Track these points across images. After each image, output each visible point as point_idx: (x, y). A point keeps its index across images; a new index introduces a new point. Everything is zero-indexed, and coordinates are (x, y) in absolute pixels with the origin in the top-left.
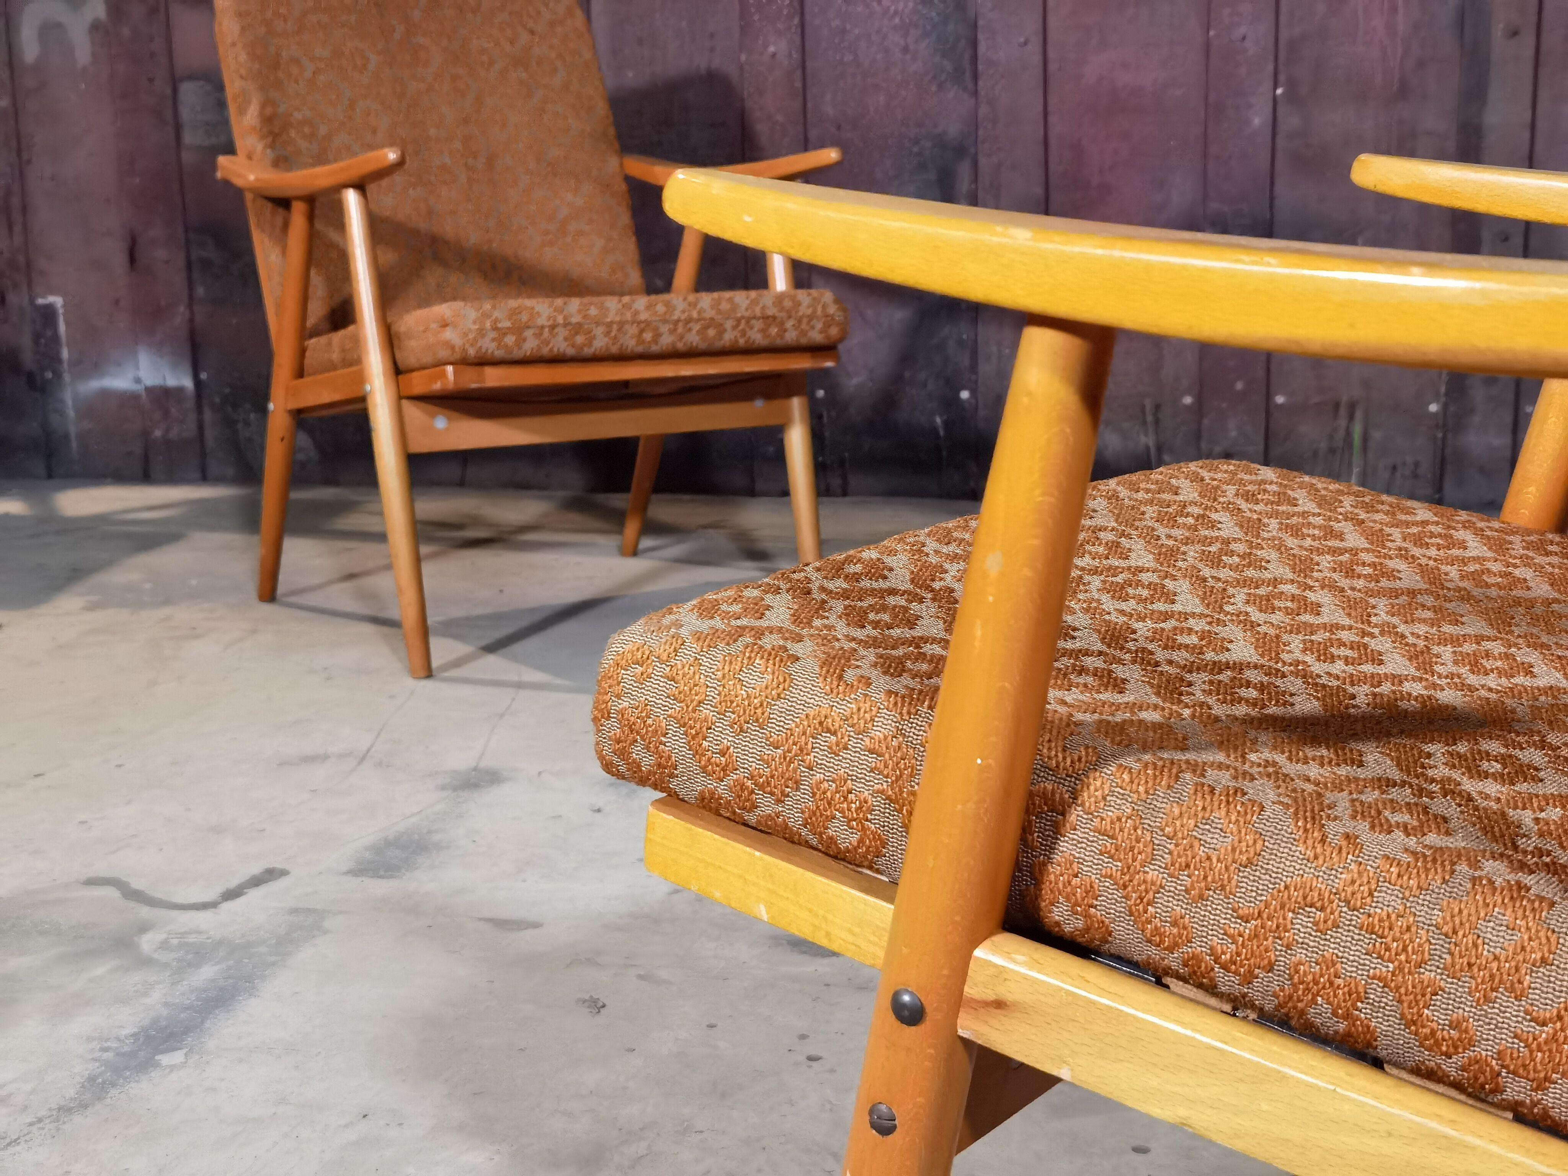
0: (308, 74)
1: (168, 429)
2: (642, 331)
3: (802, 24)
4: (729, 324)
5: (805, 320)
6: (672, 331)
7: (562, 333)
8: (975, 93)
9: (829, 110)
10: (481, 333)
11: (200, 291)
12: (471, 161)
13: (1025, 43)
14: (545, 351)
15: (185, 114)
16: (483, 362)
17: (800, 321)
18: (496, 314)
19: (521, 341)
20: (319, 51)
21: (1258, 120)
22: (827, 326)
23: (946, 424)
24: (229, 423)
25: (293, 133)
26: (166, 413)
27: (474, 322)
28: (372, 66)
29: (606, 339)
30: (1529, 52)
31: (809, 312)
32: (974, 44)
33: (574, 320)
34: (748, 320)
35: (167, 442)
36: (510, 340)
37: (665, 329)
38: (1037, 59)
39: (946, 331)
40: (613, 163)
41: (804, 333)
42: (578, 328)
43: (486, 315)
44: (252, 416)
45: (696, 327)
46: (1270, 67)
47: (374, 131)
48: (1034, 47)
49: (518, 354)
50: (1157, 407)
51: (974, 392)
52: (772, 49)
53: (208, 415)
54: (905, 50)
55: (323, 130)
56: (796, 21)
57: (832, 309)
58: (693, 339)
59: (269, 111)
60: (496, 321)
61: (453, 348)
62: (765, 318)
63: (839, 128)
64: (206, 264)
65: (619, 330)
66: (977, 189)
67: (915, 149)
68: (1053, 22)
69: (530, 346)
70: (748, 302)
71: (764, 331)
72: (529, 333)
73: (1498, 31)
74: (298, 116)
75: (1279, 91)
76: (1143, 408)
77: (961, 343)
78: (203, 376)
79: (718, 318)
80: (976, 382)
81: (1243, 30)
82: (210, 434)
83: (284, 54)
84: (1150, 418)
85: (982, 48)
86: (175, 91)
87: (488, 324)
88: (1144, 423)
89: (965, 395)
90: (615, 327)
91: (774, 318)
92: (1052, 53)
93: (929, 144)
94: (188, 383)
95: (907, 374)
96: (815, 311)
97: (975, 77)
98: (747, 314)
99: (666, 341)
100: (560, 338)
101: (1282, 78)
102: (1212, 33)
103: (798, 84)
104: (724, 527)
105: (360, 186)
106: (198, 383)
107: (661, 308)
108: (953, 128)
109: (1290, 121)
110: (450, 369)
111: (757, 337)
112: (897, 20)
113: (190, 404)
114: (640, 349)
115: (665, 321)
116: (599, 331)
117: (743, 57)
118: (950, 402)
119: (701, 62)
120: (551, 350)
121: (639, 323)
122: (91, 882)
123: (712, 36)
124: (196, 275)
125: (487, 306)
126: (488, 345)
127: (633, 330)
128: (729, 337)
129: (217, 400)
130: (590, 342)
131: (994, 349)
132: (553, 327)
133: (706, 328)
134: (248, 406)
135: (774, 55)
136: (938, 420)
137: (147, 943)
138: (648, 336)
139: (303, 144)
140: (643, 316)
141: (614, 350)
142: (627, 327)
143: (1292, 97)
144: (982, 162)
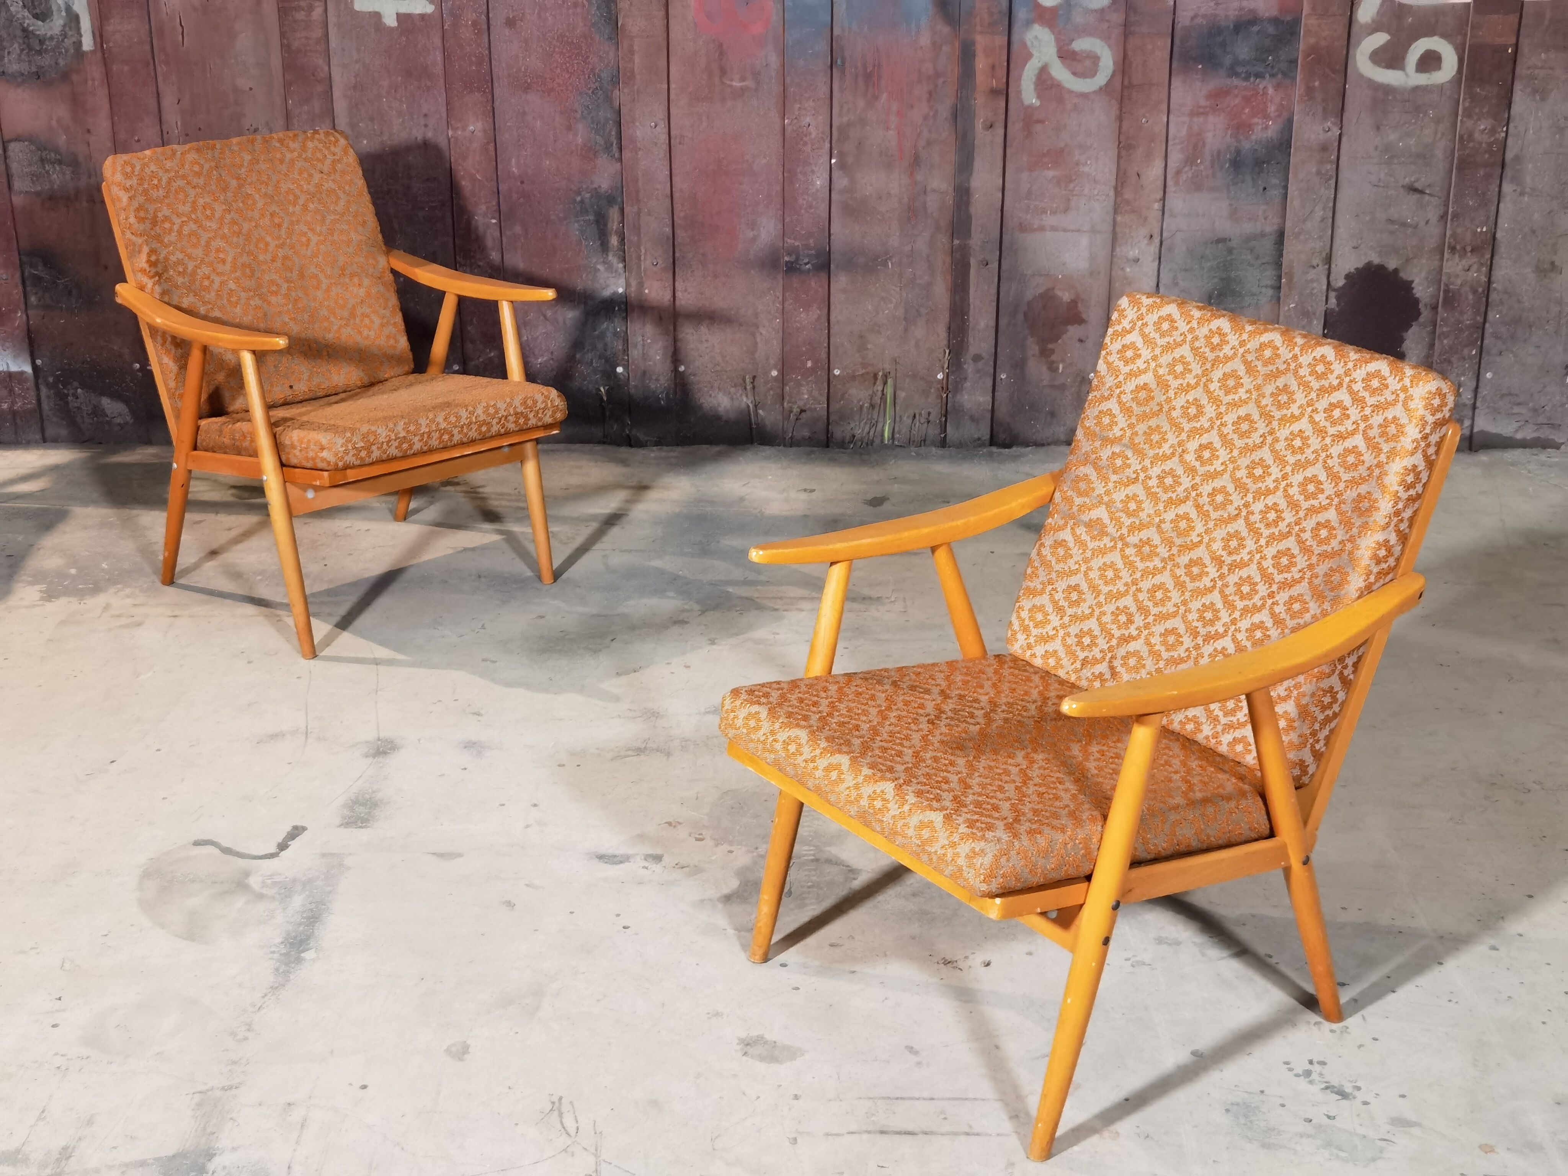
0: (176, 228)
1: (13, 403)
2: (443, 434)
3: (493, 112)
4: (495, 421)
5: (541, 411)
6: (460, 432)
7: (394, 444)
8: (620, 160)
9: (514, 170)
10: (346, 452)
11: (33, 299)
12: (289, 275)
13: (655, 127)
14: (385, 457)
15: (14, 167)
16: (347, 467)
17: (537, 413)
18: (355, 439)
19: (370, 453)
20: (182, 208)
21: (819, 182)
22: (554, 412)
23: (607, 392)
24: (62, 397)
25: (171, 272)
26: (11, 391)
27: (342, 446)
28: (217, 215)
29: (421, 444)
30: (1000, 140)
31: (543, 406)
32: (619, 125)
33: (401, 435)
34: (506, 417)
35: (14, 414)
36: (363, 454)
37: (455, 431)
38: (664, 137)
39: (605, 325)
40: (382, 261)
41: (540, 419)
42: (403, 440)
43: (349, 441)
44: (79, 390)
45: (474, 427)
46: (827, 145)
47: (224, 261)
48: (662, 129)
49: (367, 461)
50: (754, 378)
51: (626, 367)
52: (472, 128)
53: (44, 391)
55: (191, 266)
56: (489, 107)
57: (556, 403)
58: (474, 433)
59: (153, 258)
60: (355, 443)
61: (329, 463)
62: (516, 414)
63: (522, 182)
64: (37, 280)
65: (429, 437)
66: (623, 226)
67: (579, 199)
68: (675, 110)
69: (376, 454)
70: (505, 405)
71: (515, 422)
72: (374, 448)
73: (979, 124)
74: (173, 258)
75: (833, 161)
76: (744, 380)
77: (615, 334)
78: (39, 362)
79: (488, 420)
80: (628, 361)
81: (808, 120)
82: (45, 406)
83: (160, 215)
84: (749, 387)
85: (625, 128)
86: (5, 150)
87: (350, 446)
88: (745, 389)
89: (620, 370)
90: (426, 436)
91: (522, 413)
92: (674, 131)
93: (588, 195)
94: (28, 369)
95: (578, 356)
96: (547, 405)
97: (621, 149)
98: (505, 414)
99: (457, 437)
100: (393, 447)
101: (835, 152)
102: (786, 121)
103: (491, 152)
104: (458, 484)
105: (253, 351)
106: (35, 367)
107: (453, 419)
108: (605, 185)
109: (841, 182)
110: (326, 474)
111: (512, 427)
113: (30, 384)
114: (441, 444)
115: (456, 427)
116: (416, 439)
117: (450, 133)
118: (610, 374)
119: (418, 134)
120: (388, 456)
121: (440, 430)
123: (426, 115)
124: (28, 289)
125: (348, 433)
126: (350, 459)
127: (436, 435)
128: (495, 430)
129: (51, 380)
130: (411, 446)
131: (640, 339)
132: (388, 442)
133: (480, 426)
134: (76, 384)
135: (473, 133)
136: (602, 389)
137: (254, 883)
138: (446, 437)
139: (180, 280)
140: (443, 425)
141: (426, 447)
142: (433, 434)
143: (842, 165)
144: (627, 209)
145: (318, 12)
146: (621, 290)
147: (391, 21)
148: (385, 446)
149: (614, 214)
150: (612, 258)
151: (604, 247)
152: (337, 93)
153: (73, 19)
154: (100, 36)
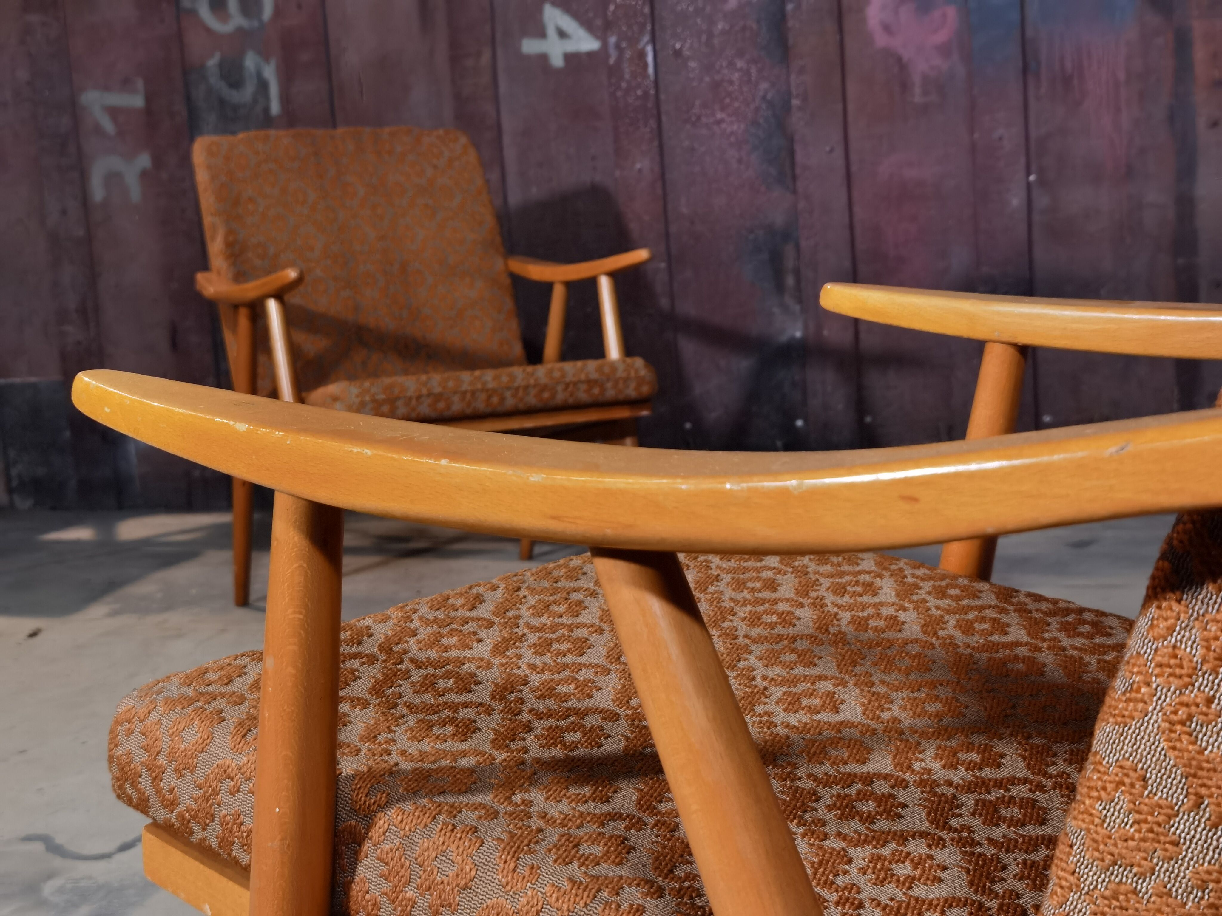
0: (261, 209)
2: (490, 397)
3: (661, 147)
4: (560, 388)
5: (621, 382)
6: (514, 396)
7: (427, 402)
8: (794, 192)
9: (684, 210)
12: (388, 268)
13: (832, 151)
14: (413, 415)
17: (617, 382)
18: (374, 390)
20: (270, 191)
21: (1016, 201)
22: (639, 385)
25: (250, 254)
27: (357, 396)
28: (310, 200)
29: (462, 404)
31: (624, 375)
32: (792, 153)
33: (436, 391)
34: (575, 384)
35: (205, 481)
37: (508, 394)
38: (841, 163)
39: (782, 374)
40: (499, 264)
41: (620, 391)
42: (438, 397)
43: (366, 391)
45: (533, 392)
46: (1023, 160)
48: (839, 153)
51: (807, 420)
52: (638, 166)
54: (740, 161)
55: (273, 251)
56: (656, 143)
57: (643, 372)
58: (532, 400)
59: (231, 239)
60: (374, 395)
62: (589, 381)
63: (692, 223)
65: (472, 396)
66: (799, 262)
67: (751, 237)
68: (853, 133)
71: (588, 391)
73: (1201, 123)
74: (254, 241)
75: (1032, 178)
77: (793, 382)
79: (551, 383)
80: (808, 414)
81: (1000, 132)
83: (243, 195)
85: (799, 157)
87: (367, 398)
89: (799, 423)
90: (468, 396)
91: (597, 381)
92: (853, 157)
93: (761, 232)
95: (754, 409)
96: (630, 374)
97: (794, 178)
98: (574, 379)
99: (510, 402)
100: (425, 405)
101: (1034, 168)
102: (976, 136)
103: (659, 191)
105: (279, 296)
107: (505, 378)
108: (779, 219)
109: (1042, 201)
111: (582, 396)
112: (732, 139)
114: (489, 410)
115: (508, 388)
116: (456, 398)
117: (618, 173)
119: (586, 178)
121: (487, 390)
122: (29, 839)
123: (594, 158)
125: (367, 384)
127: (483, 396)
128: (561, 397)
130: (449, 406)
131: (819, 386)
132: (419, 397)
133: (541, 391)
135: (640, 171)
137: (48, 888)
138: (495, 400)
139: (257, 262)
140: (490, 385)
141: (469, 411)
142: (478, 394)
143: (1042, 182)
144: (804, 244)
145: (486, 58)
146: (798, 334)
147: (557, 61)
148: (414, 402)
149: (789, 251)
150: (789, 301)
151: (780, 287)
152: (507, 140)
153: (263, 86)
154: (285, 99)
